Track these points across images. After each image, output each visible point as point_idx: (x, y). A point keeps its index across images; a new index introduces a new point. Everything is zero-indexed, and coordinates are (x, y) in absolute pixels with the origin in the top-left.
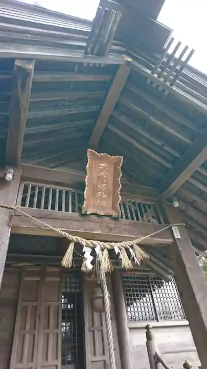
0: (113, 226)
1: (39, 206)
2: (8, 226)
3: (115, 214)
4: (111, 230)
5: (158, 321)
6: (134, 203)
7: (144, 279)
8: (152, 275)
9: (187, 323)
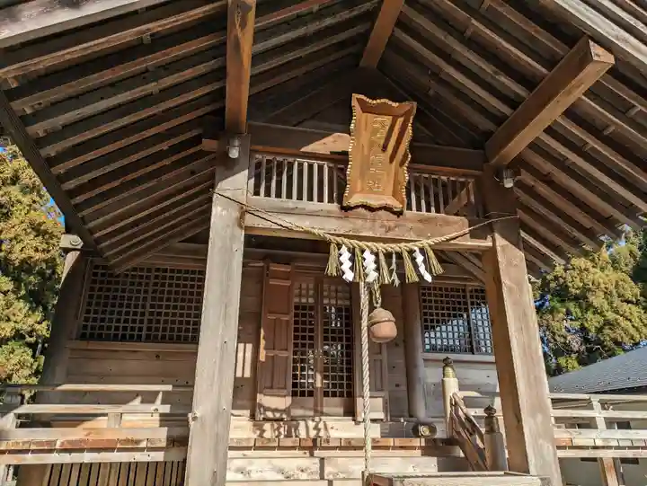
0: (392, 224)
1: (279, 195)
2: (241, 226)
3: (397, 205)
4: (389, 229)
5: (473, 354)
6: (435, 181)
7: (458, 291)
8: (472, 285)
9: (492, 358)
